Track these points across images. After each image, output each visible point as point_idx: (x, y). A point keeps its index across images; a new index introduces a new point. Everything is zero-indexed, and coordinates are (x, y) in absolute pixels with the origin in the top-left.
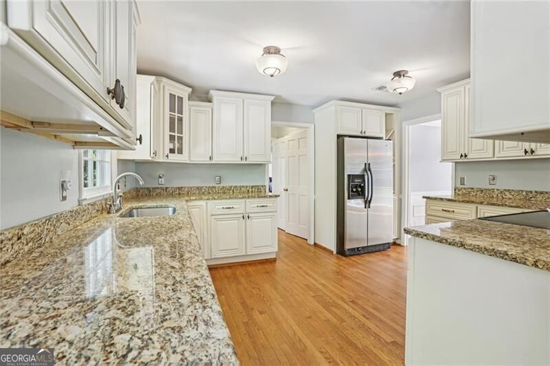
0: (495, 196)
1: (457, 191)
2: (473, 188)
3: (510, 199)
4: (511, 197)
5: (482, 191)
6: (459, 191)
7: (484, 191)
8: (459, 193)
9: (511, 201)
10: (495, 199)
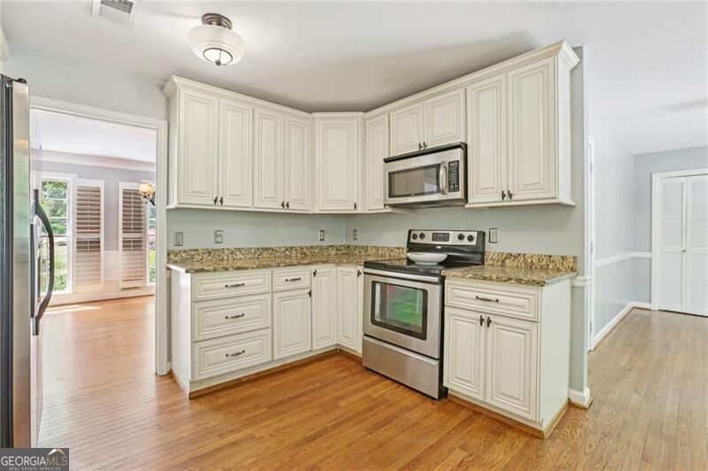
0: (226, 258)
1: (172, 257)
2: (197, 250)
3: (241, 259)
4: (242, 256)
5: (210, 252)
6: (176, 255)
7: (213, 253)
8: (176, 259)
9: (241, 262)
10: (225, 262)
